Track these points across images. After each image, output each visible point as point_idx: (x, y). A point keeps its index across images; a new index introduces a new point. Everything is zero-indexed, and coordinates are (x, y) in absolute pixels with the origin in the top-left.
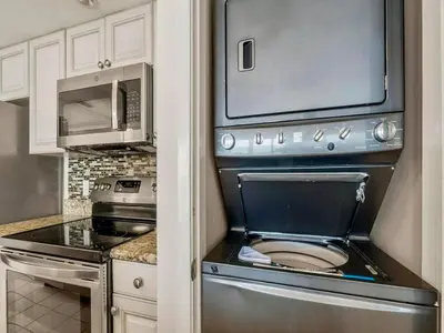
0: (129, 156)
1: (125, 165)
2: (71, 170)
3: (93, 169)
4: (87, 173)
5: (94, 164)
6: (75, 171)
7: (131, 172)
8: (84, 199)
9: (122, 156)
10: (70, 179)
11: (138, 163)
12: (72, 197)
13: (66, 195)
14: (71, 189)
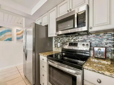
0: (72, 36)
1: (70, 39)
2: (55, 40)
3: (61, 40)
4: (59, 41)
5: (61, 39)
6: (56, 41)
7: (72, 41)
8: (58, 48)
9: (69, 36)
10: (55, 43)
11: (75, 38)
12: (55, 47)
13: (54, 46)
14: (55, 45)
